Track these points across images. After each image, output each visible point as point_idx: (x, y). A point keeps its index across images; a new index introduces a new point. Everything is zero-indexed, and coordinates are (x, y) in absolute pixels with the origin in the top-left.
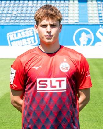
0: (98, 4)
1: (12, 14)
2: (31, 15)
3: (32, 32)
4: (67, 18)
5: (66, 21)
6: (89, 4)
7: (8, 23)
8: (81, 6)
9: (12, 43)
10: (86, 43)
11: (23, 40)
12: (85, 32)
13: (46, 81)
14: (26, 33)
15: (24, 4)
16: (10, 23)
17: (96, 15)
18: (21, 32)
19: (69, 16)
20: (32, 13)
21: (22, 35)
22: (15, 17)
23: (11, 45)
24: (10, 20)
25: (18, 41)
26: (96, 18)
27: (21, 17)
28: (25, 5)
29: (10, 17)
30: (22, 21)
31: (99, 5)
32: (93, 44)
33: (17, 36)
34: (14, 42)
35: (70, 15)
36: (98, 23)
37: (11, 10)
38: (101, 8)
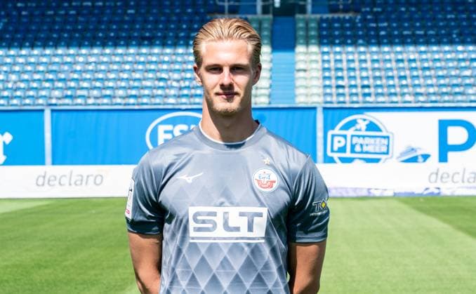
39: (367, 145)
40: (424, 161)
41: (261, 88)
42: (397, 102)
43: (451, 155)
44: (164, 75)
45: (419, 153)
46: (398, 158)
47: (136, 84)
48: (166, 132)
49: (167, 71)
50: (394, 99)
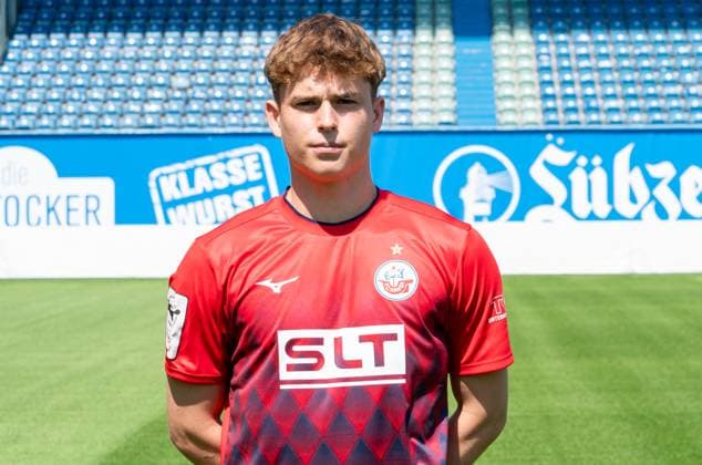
0: (539, 43)
1: (170, 87)
2: (251, 92)
3: (258, 166)
4: (404, 105)
5: (403, 118)
6: (501, 43)
7: (152, 127)
8: (466, 51)
9: (171, 212)
10: (486, 210)
11: (219, 199)
12: (483, 164)
13: (319, 341)
14: (230, 171)
15: (219, 46)
16: (160, 127)
17: (528, 90)
18: (207, 167)
19: (416, 94)
20: (258, 84)
21: (212, 179)
22: (182, 103)
23: (168, 221)
24: (163, 115)
25: (199, 203)
26: (529, 104)
27: (208, 100)
28: (226, 51)
29: (160, 99)
30: (213, 120)
31: (544, 50)
32: (519, 216)
33: (192, 184)
34: (181, 208)
35: (416, 91)
36: (536, 124)
37: (167, 71)
38: (550, 60)
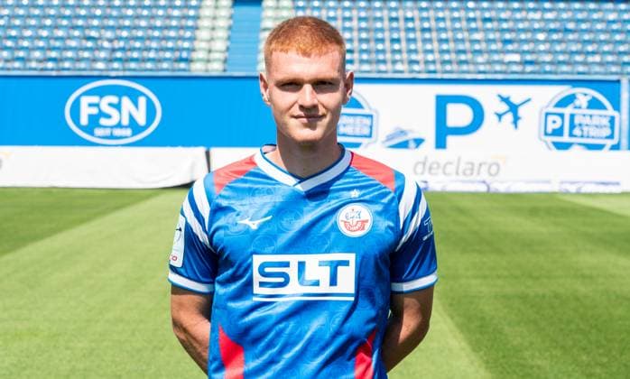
39: (344, 125)
40: (417, 147)
41: (217, 51)
42: (386, 72)
43: (451, 140)
44: (93, 34)
45: (410, 136)
46: (383, 142)
47: (58, 44)
48: (91, 105)
49: (97, 28)
50: (382, 67)
